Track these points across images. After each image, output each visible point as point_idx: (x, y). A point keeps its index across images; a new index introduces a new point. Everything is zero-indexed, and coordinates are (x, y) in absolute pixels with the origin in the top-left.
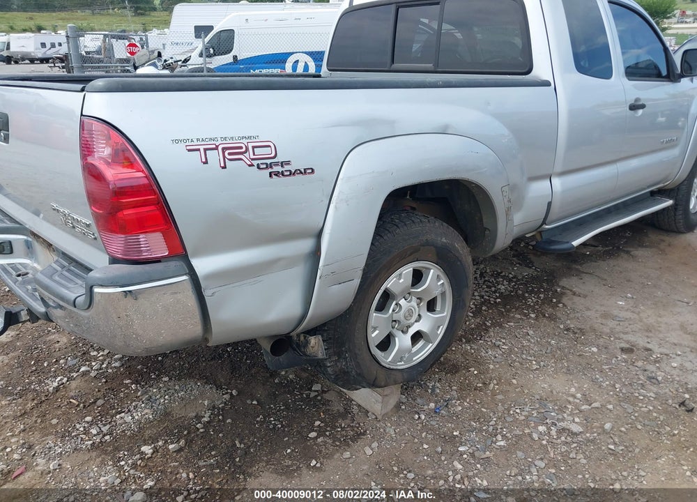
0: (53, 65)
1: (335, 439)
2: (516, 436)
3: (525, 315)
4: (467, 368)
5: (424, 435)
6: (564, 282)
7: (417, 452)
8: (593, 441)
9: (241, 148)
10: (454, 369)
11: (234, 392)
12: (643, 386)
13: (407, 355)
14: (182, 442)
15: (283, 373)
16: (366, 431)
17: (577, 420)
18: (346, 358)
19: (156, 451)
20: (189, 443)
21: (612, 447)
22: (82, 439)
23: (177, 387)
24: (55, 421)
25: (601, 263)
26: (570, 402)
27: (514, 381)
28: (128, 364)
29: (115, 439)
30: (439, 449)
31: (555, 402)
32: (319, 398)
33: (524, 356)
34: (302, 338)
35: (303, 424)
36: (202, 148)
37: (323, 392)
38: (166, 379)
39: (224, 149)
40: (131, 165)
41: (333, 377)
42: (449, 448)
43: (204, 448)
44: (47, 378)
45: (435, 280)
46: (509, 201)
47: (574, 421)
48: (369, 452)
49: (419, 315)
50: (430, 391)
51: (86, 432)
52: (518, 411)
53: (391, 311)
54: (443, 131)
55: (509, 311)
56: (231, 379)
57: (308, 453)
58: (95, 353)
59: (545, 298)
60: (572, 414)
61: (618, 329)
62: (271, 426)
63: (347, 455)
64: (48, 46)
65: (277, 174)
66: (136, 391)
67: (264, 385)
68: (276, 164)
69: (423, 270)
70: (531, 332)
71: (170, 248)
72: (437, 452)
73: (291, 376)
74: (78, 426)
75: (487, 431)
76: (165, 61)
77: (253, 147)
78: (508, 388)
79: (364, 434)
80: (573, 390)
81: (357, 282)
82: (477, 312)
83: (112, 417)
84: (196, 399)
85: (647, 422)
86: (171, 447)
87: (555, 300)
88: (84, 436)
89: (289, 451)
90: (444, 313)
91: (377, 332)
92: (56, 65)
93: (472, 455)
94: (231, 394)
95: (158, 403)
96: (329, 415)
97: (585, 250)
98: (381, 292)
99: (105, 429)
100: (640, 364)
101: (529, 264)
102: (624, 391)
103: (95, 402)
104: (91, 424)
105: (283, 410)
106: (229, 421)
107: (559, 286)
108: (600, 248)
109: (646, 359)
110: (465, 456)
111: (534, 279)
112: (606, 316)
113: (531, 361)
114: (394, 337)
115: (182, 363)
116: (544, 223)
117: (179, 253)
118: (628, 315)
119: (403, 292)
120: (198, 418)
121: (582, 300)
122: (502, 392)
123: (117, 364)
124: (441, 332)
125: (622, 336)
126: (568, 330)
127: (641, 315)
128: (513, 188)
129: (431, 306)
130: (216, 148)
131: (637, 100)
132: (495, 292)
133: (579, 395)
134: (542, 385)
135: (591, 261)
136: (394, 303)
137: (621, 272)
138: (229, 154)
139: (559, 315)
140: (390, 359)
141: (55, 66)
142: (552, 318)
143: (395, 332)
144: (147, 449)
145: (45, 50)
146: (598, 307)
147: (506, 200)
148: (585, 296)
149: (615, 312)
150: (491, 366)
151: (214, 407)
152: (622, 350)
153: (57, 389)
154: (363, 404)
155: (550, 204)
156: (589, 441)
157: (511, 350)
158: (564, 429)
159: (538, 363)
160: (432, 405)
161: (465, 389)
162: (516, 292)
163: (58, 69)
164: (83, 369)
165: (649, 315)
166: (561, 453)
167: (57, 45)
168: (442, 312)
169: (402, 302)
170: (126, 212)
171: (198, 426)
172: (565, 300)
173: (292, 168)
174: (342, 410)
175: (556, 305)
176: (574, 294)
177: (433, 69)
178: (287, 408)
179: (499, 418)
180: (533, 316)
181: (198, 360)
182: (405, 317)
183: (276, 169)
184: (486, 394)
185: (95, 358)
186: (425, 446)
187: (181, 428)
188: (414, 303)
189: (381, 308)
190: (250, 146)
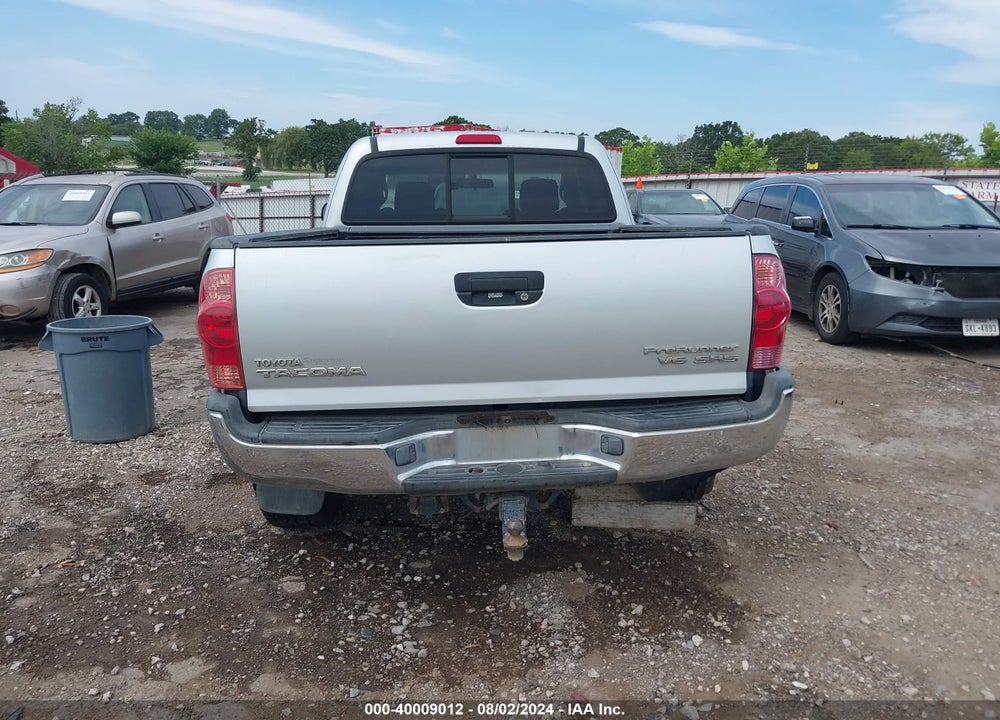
23: (529, 586)
66: (503, 608)
86: (633, 612)
104: (537, 643)
144: (625, 623)
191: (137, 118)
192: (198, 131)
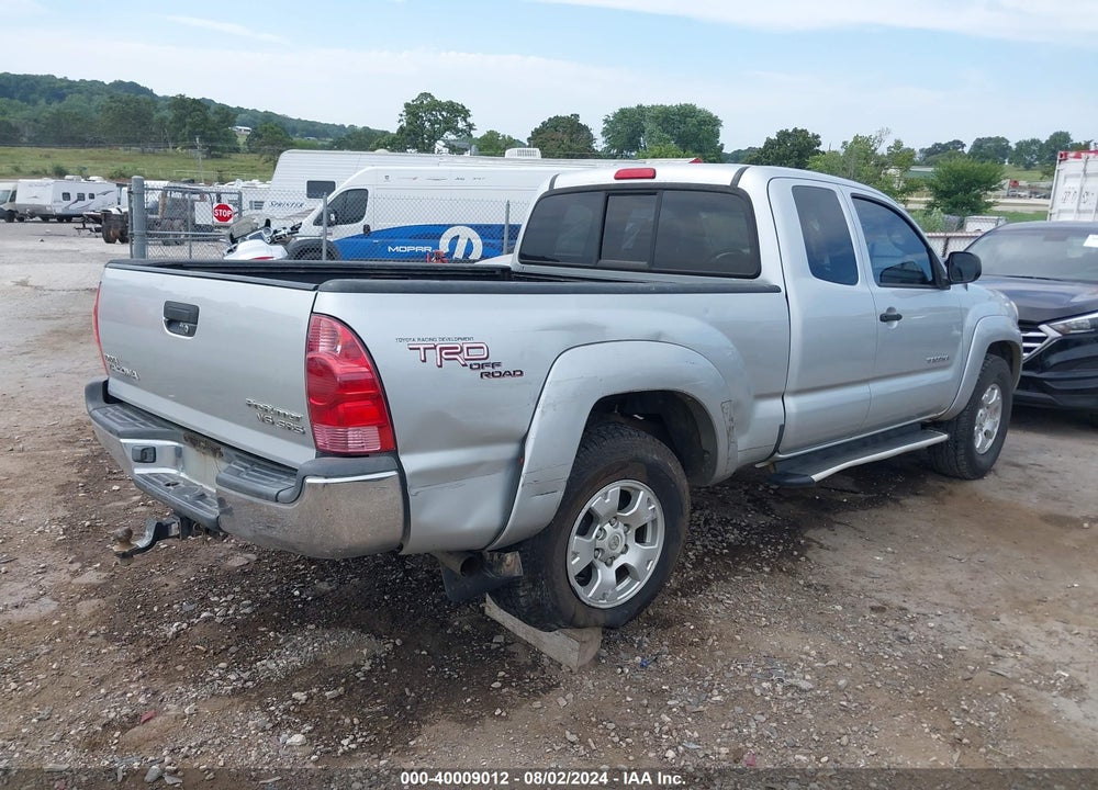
0: (81, 226)
1: (522, 690)
2: (736, 692)
3: (758, 568)
4: (682, 624)
5: (627, 688)
6: (811, 533)
7: (619, 705)
8: (824, 698)
9: (457, 348)
10: (667, 624)
11: (398, 642)
12: (890, 645)
13: (610, 592)
14: (341, 689)
15: (457, 623)
16: (558, 684)
17: (808, 677)
18: (541, 588)
19: (310, 697)
20: (349, 691)
21: (844, 703)
22: (219, 685)
23: (327, 635)
24: (180, 668)
25: (860, 513)
26: (802, 660)
27: (738, 637)
28: (261, 611)
29: (259, 686)
30: (645, 702)
31: (784, 660)
32: (502, 650)
33: (752, 612)
34: (496, 557)
35: (483, 675)
36: (422, 347)
37: (506, 644)
38: (313, 627)
39: (441, 349)
40: (357, 360)
41: (525, 610)
42: (656, 702)
43: (368, 696)
44: (161, 624)
45: (645, 504)
46: (732, 420)
47: (804, 678)
48: (563, 702)
49: (626, 545)
50: (636, 646)
51: (222, 678)
52: (740, 667)
53: (594, 536)
54: (656, 338)
55: (738, 563)
56: (392, 628)
57: (490, 703)
58: (216, 599)
59: (784, 551)
60: (803, 671)
61: (871, 586)
62: (446, 677)
63: (537, 704)
64: (74, 197)
65: (488, 374)
66: (276, 638)
67: (433, 635)
68: (487, 365)
69: (632, 492)
70: (762, 587)
71: (382, 443)
72: (642, 705)
73: (466, 627)
74: (211, 672)
75: (701, 686)
76: (275, 232)
77: (468, 348)
78: (730, 644)
79: (558, 685)
80: (808, 647)
81: (560, 495)
82: (698, 563)
83: (251, 664)
84: (351, 648)
85: (888, 682)
86: (327, 694)
87: (796, 553)
88: (221, 682)
89: (469, 700)
90: (655, 545)
91: (578, 558)
92: (87, 226)
93: (683, 709)
94: (395, 644)
95: (305, 650)
96: (515, 666)
97: (841, 497)
98: (584, 511)
99: (246, 675)
100: (891, 623)
101: (767, 511)
102: (867, 650)
103: (226, 649)
104: (228, 670)
105: (459, 661)
106: (394, 670)
107: (803, 538)
108: (861, 495)
109: (900, 619)
110: (675, 710)
111: (772, 528)
112: (857, 572)
113: (760, 617)
114: (596, 568)
115: (328, 611)
116: (776, 450)
117: (390, 448)
118: (886, 571)
119: (608, 514)
120: (357, 667)
121: (831, 554)
122: (722, 648)
123: (248, 610)
124: (651, 568)
125: (874, 594)
126: (809, 586)
127: (901, 572)
128: (736, 406)
129: (640, 536)
130: (435, 348)
131: (890, 309)
132: (722, 541)
133: (813, 653)
134: (771, 642)
135: (849, 510)
136: (598, 527)
137: (884, 523)
138: (446, 354)
139: (800, 570)
140: (590, 595)
141: (84, 228)
142: (790, 573)
143: (597, 562)
144: (300, 696)
145: (69, 202)
146: (850, 563)
147: (727, 420)
148: (835, 550)
149: (870, 568)
150: (711, 622)
151: (375, 657)
152: (872, 609)
153: (177, 635)
154: (555, 657)
155: (782, 428)
156: (818, 697)
157: (736, 605)
158: (791, 686)
159: (768, 620)
160: (638, 659)
161: (677, 645)
162: (749, 543)
163: (89, 232)
164: (204, 615)
165: (910, 572)
166: (786, 710)
167: (87, 196)
168: (652, 543)
169: (607, 527)
170: (347, 405)
171: (357, 674)
172: (809, 553)
173: (502, 369)
174: (530, 662)
175: (798, 558)
176: (822, 547)
177: (646, 268)
178: (464, 659)
179: (717, 674)
180: (767, 569)
181: (348, 608)
182: (610, 546)
183: (487, 369)
184: (703, 649)
185: (218, 604)
186: (629, 699)
187: (338, 677)
188: (621, 529)
189: (583, 532)
190: (465, 346)
191: (963, 146)
192: (1028, 158)
